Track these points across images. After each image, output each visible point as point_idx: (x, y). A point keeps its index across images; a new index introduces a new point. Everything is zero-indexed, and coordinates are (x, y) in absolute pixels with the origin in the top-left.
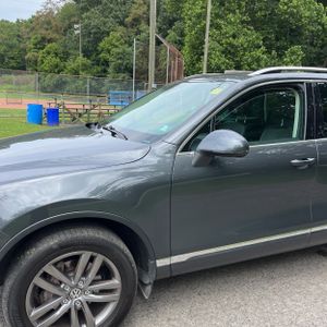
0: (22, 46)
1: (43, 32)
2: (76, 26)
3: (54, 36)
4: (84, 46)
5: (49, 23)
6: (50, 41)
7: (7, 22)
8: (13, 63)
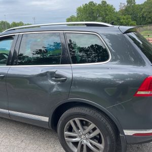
8: (150, 20)
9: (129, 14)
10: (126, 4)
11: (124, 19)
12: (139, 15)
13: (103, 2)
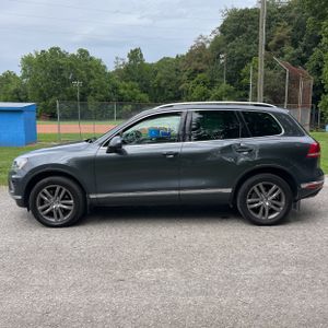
0: (179, 78)
1: (196, 64)
2: (222, 56)
3: (205, 66)
4: (228, 73)
5: (200, 56)
6: (201, 72)
7: (168, 58)
8: (171, 94)
9: (133, 80)
10: (127, 60)
11: (125, 88)
12: (153, 83)
13: (81, 51)
